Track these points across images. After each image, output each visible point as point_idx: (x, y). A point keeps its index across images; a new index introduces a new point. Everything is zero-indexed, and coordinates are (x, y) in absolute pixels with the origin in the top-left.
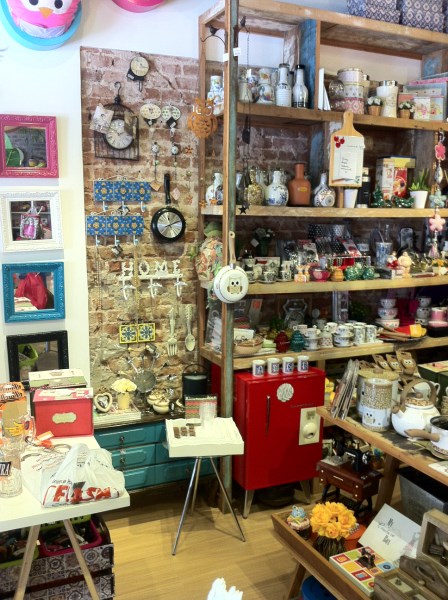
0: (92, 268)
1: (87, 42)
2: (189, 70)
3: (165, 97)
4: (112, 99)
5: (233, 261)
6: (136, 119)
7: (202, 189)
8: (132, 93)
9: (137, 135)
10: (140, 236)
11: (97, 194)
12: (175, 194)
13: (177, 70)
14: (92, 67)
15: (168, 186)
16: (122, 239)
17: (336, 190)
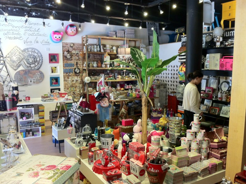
0: (64, 78)
1: (63, 42)
2: (80, 45)
3: (76, 49)
4: (67, 50)
5: (88, 76)
6: (71, 53)
7: (83, 64)
8: (71, 49)
9: (71, 56)
10: (72, 72)
11: (65, 65)
12: (78, 65)
13: (78, 45)
14: (64, 45)
15: (77, 64)
16: (69, 73)
17: (106, 65)
